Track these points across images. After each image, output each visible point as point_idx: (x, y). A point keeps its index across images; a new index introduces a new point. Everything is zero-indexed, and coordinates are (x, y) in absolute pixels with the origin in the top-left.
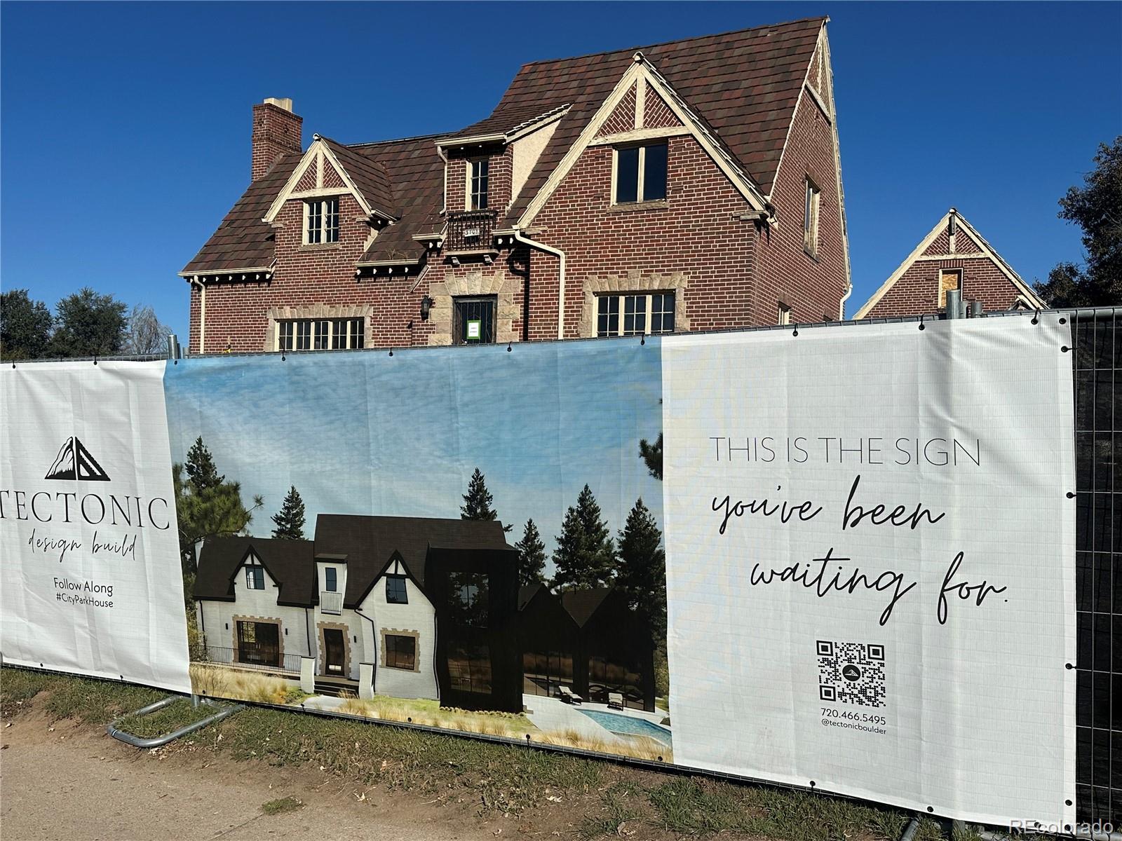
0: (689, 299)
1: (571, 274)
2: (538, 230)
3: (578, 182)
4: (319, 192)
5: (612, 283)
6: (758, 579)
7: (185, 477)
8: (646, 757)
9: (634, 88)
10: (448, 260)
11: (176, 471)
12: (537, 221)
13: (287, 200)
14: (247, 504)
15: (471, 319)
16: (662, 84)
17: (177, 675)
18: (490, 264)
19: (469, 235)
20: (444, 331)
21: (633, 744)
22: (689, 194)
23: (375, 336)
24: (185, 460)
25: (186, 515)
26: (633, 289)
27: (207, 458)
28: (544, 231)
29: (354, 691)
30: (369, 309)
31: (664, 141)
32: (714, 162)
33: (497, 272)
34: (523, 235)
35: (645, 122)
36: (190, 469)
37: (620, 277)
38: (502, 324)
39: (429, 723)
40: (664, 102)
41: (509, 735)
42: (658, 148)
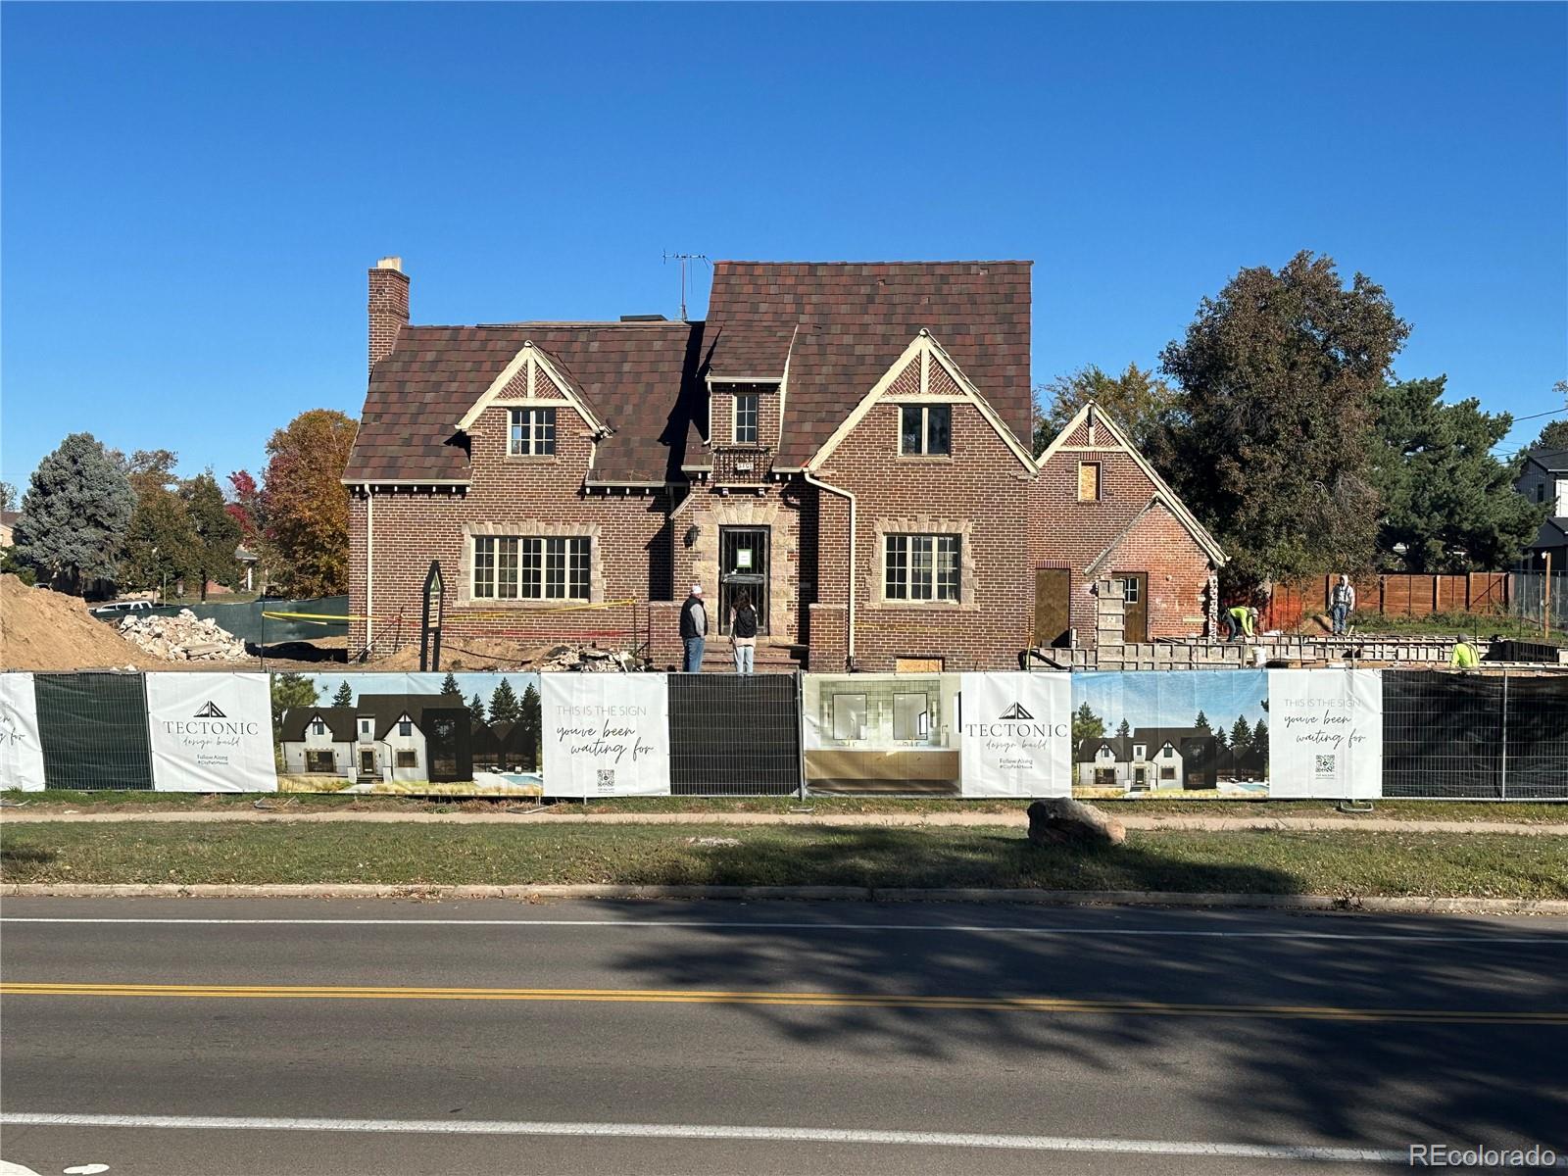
0: (974, 542)
1: (861, 515)
2: (828, 473)
3: (866, 433)
4: (531, 401)
5: (902, 526)
6: (1299, 739)
7: (1077, 716)
8: (1260, 797)
9: (920, 356)
10: (719, 491)
11: (1073, 714)
12: (826, 466)
13: (488, 407)
14: (1105, 725)
15: (741, 548)
16: (945, 358)
17: (1066, 791)
18: (762, 496)
19: (742, 469)
20: (712, 559)
21: (1256, 793)
22: (972, 453)
23: (604, 557)
24: (1079, 710)
25: (1076, 731)
26: (922, 531)
27: (1088, 709)
28: (833, 475)
29: (1149, 789)
30: (596, 529)
31: (947, 406)
32: (993, 429)
33: (770, 504)
34: (812, 476)
35: (930, 388)
36: (1080, 714)
37: (909, 520)
38: (777, 554)
39: (1178, 797)
40: (947, 373)
41: (1210, 797)
42: (941, 412)
